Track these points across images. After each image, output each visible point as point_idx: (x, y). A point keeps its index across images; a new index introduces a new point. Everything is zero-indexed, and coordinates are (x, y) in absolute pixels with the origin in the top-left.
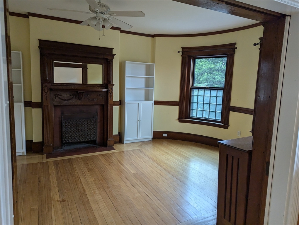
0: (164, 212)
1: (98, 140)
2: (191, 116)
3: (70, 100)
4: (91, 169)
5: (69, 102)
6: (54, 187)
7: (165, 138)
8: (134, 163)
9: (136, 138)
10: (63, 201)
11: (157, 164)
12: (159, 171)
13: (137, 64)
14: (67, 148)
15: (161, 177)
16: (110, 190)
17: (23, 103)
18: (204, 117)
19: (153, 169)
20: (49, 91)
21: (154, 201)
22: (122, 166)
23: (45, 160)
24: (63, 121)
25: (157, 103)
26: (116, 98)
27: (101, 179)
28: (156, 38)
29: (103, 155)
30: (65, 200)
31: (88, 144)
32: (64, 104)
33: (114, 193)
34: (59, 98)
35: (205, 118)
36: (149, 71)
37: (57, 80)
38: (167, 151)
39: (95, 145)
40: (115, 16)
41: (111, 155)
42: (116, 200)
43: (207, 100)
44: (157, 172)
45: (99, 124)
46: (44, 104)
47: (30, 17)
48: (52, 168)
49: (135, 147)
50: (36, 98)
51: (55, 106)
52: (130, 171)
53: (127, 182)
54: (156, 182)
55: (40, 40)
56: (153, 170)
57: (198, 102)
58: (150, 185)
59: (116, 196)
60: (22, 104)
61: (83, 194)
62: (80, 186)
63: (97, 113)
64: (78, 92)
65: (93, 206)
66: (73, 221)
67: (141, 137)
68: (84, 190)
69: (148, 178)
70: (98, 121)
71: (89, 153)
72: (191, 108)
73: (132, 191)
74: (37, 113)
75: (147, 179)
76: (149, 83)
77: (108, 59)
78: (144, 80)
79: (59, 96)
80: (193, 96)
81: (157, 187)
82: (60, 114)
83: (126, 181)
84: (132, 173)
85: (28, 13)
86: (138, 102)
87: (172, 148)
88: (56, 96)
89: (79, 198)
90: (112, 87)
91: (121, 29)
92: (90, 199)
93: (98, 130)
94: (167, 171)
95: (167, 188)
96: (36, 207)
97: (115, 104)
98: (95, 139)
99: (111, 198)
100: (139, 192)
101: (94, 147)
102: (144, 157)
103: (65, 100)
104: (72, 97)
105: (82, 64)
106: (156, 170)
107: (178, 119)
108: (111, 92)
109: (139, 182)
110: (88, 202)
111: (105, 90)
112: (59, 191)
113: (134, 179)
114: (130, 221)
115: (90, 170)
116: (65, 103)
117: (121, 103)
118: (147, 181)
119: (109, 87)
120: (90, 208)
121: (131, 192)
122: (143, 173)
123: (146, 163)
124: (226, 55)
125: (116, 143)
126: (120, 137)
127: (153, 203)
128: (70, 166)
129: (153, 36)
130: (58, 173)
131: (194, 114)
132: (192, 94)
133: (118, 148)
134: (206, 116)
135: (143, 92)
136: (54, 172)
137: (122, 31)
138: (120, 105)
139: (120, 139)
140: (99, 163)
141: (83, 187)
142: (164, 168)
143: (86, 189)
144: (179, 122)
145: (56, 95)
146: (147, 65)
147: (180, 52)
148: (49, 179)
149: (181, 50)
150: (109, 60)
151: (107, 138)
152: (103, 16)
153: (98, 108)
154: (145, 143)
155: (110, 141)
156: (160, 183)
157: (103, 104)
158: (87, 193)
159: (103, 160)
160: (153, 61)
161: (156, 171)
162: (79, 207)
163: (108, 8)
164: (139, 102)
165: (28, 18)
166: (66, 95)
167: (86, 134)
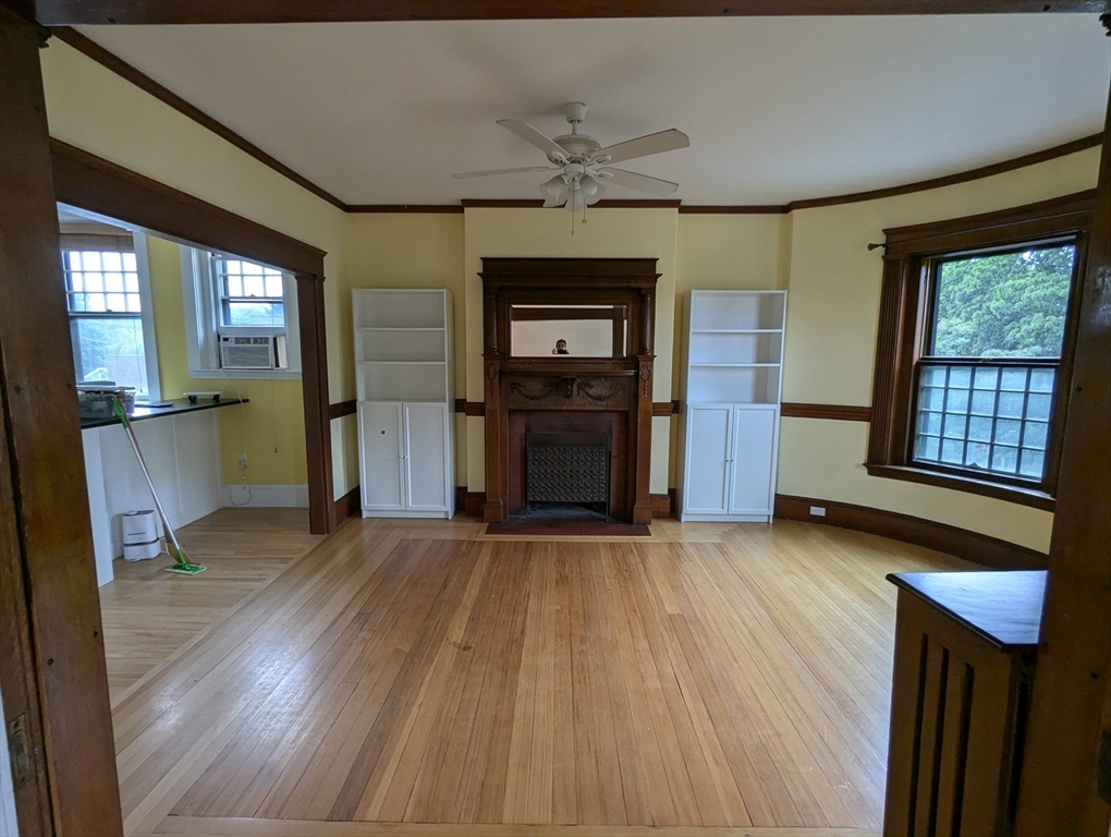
0: (712, 765)
1: (612, 502)
2: (917, 457)
3: (544, 396)
4: (566, 578)
5: (543, 404)
6: (465, 607)
7: (817, 520)
8: (686, 582)
9: (719, 510)
10: (465, 649)
11: (759, 599)
12: (752, 624)
13: (731, 295)
14: (539, 514)
15: (753, 642)
16: (584, 648)
17: (447, 404)
18: (968, 463)
19: (737, 613)
20: (497, 377)
21: (694, 717)
22: (647, 585)
23: (482, 537)
24: (529, 449)
25: (790, 410)
26: (661, 392)
27: (577, 613)
28: (796, 212)
29: (612, 545)
30: (470, 647)
31: (589, 511)
32: (531, 408)
33: (590, 661)
34: (520, 392)
35: (974, 466)
36: (769, 315)
37: (517, 351)
38: (807, 564)
39: (603, 516)
40: (611, 162)
41: (633, 547)
42: (585, 683)
43: (984, 404)
44: (746, 626)
45: (614, 462)
46: (488, 407)
47: (466, 209)
48: (485, 557)
49: (710, 538)
50: (474, 392)
51: (511, 412)
52: (663, 606)
53: (641, 635)
54: (729, 656)
55: (484, 259)
56: (736, 617)
57: (948, 411)
58: (707, 662)
59: (592, 669)
60: (446, 406)
61: (516, 643)
62: (520, 618)
63: (611, 432)
64: (559, 377)
65: (523, 682)
66: (458, 711)
67: (734, 510)
68: (523, 633)
69: (706, 637)
70: (614, 453)
71: (581, 534)
72: (916, 432)
73: (641, 666)
74: (475, 425)
75: (704, 641)
76: (766, 351)
77: (639, 289)
78: (751, 342)
79: (521, 389)
80: (929, 389)
81: (724, 673)
82: (524, 431)
83: (640, 632)
84: (665, 610)
85: (462, 200)
86: (726, 406)
87: (831, 555)
88: (513, 388)
89: (502, 651)
90: (649, 363)
91: (682, 204)
92: (526, 659)
93: (613, 477)
94: (780, 629)
95: (754, 688)
96: (406, 649)
97: (660, 409)
98: (603, 499)
99: (575, 672)
100: (661, 677)
101: (600, 520)
102: (724, 569)
103: (532, 398)
104: (547, 390)
105: (611, 307)
106: (746, 619)
107: (864, 465)
108: (645, 377)
109: (674, 644)
110: (517, 667)
111: (632, 373)
112: (471, 619)
113: (665, 633)
114: (594, 761)
115: (562, 580)
116: (532, 404)
117: (677, 408)
118: (701, 649)
119: (641, 364)
120: (515, 683)
121: (639, 670)
122: (698, 620)
123: (721, 589)
124: (1074, 237)
125: (660, 516)
126: (671, 502)
127: (690, 724)
128: (524, 559)
129: (785, 209)
130: (489, 574)
131: (928, 452)
132: (923, 383)
133: (661, 532)
134: (978, 459)
135: (749, 377)
136: (484, 568)
137: (685, 210)
138: (675, 415)
139: (671, 506)
140: (593, 566)
141: (524, 624)
142: (773, 619)
143: (528, 632)
144: (870, 473)
145: (514, 386)
146: (762, 296)
147: (877, 246)
148: (466, 583)
149: (882, 239)
150: (643, 292)
151: (634, 502)
152: (580, 168)
153: (614, 419)
154: (745, 527)
155: (640, 509)
156: (741, 664)
157: (626, 409)
158: (527, 641)
159: (605, 559)
160: (785, 284)
161: (744, 622)
162: (491, 675)
163: (591, 145)
164: (731, 407)
165: (463, 212)
166: (535, 387)
167: (582, 485)
